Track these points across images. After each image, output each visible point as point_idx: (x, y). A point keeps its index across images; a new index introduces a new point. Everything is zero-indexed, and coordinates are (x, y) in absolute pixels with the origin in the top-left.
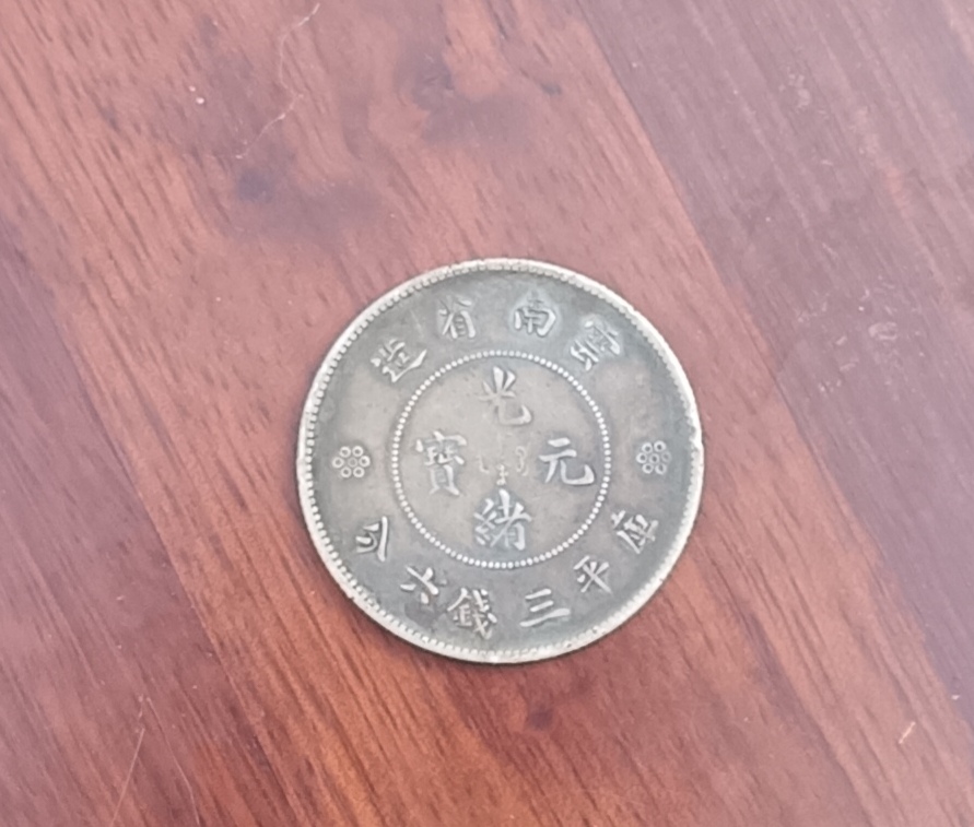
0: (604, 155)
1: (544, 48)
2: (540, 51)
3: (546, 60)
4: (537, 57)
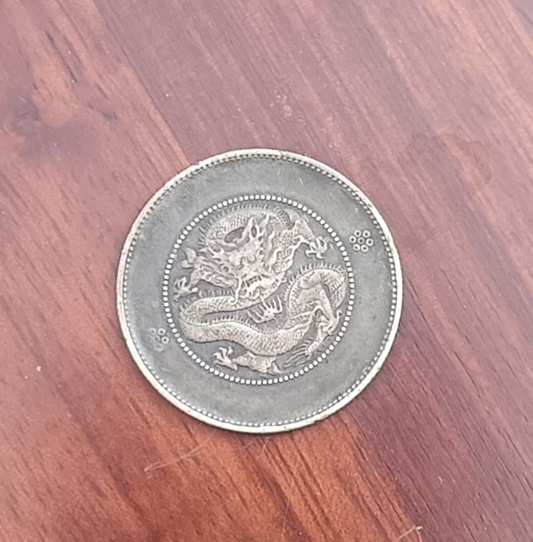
0: (150, 161)
1: (102, 87)
2: (100, 90)
3: (105, 95)
4: (98, 93)
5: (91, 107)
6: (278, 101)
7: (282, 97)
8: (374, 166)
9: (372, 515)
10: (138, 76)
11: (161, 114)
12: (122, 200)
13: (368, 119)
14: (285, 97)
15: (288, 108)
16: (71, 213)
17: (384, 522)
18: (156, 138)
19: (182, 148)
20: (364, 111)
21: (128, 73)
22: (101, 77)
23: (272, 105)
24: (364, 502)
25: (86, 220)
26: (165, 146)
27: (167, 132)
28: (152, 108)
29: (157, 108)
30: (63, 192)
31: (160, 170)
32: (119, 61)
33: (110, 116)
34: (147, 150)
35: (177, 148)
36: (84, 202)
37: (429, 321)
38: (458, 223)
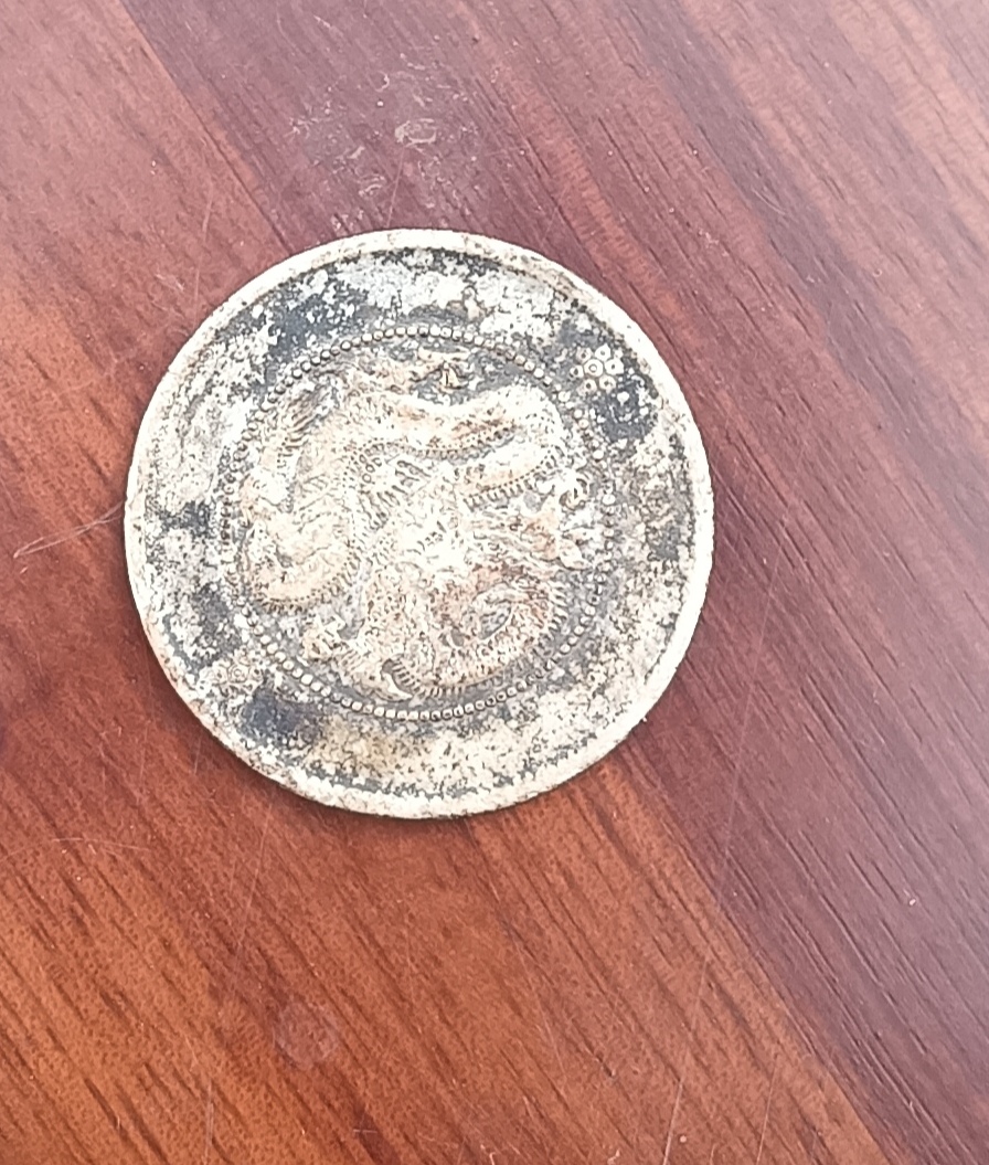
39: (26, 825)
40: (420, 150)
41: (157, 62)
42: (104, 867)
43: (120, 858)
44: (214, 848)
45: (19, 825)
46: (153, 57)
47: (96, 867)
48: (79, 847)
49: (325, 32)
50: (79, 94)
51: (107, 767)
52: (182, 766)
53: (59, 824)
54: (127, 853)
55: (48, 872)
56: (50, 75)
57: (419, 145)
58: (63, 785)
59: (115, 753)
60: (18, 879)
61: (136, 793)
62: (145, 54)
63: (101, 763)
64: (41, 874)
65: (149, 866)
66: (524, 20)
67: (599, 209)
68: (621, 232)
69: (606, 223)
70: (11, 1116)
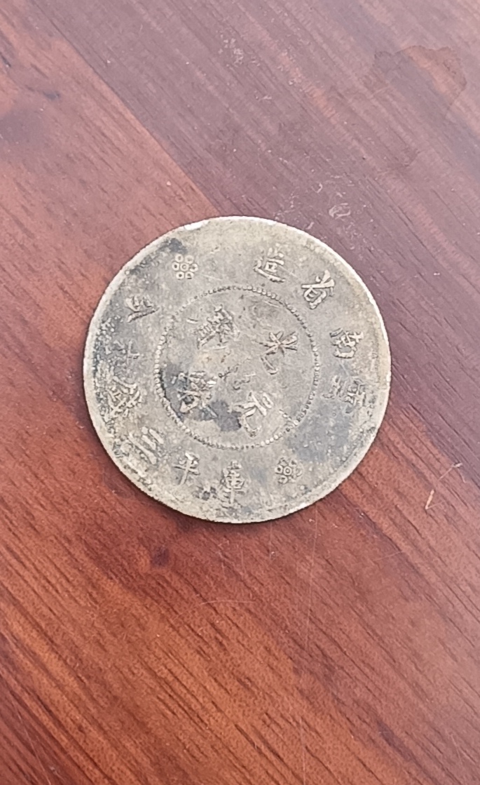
0: (103, 134)
1: (38, 66)
2: (37, 69)
3: (43, 74)
4: (36, 74)
5: (30, 89)
6: (226, 46)
7: (230, 41)
8: (340, 95)
9: (407, 460)
10: (74, 47)
11: (107, 83)
12: (83, 182)
13: (325, 46)
14: (233, 40)
15: (238, 52)
16: (32, 205)
17: (421, 466)
18: (105, 110)
19: (135, 115)
20: (319, 39)
21: (65, 47)
22: (35, 56)
23: (221, 51)
24: (396, 448)
25: (49, 210)
26: (116, 116)
27: (116, 101)
28: (96, 78)
29: (101, 77)
30: (19, 184)
31: (116, 142)
32: (51, 35)
33: (52, 96)
34: (98, 123)
35: (129, 115)
36: (43, 191)
37: (428, 247)
38: (440, 138)
39: (186, 597)
40: (343, 220)
41: (200, 193)
42: (230, 613)
43: (238, 608)
44: (285, 596)
45: (183, 599)
46: (197, 190)
47: (226, 615)
48: (215, 605)
49: (285, 165)
50: (161, 215)
51: (224, 561)
52: (262, 555)
53: (203, 594)
54: (241, 605)
55: (201, 620)
56: (144, 207)
57: (343, 217)
58: (202, 575)
59: (227, 554)
60: (186, 626)
61: (241, 573)
62: (192, 189)
63: (220, 561)
64: (197, 622)
65: (253, 610)
66: (388, 145)
67: (440, 238)
68: (453, 249)
69: (445, 245)
70: (199, 749)
